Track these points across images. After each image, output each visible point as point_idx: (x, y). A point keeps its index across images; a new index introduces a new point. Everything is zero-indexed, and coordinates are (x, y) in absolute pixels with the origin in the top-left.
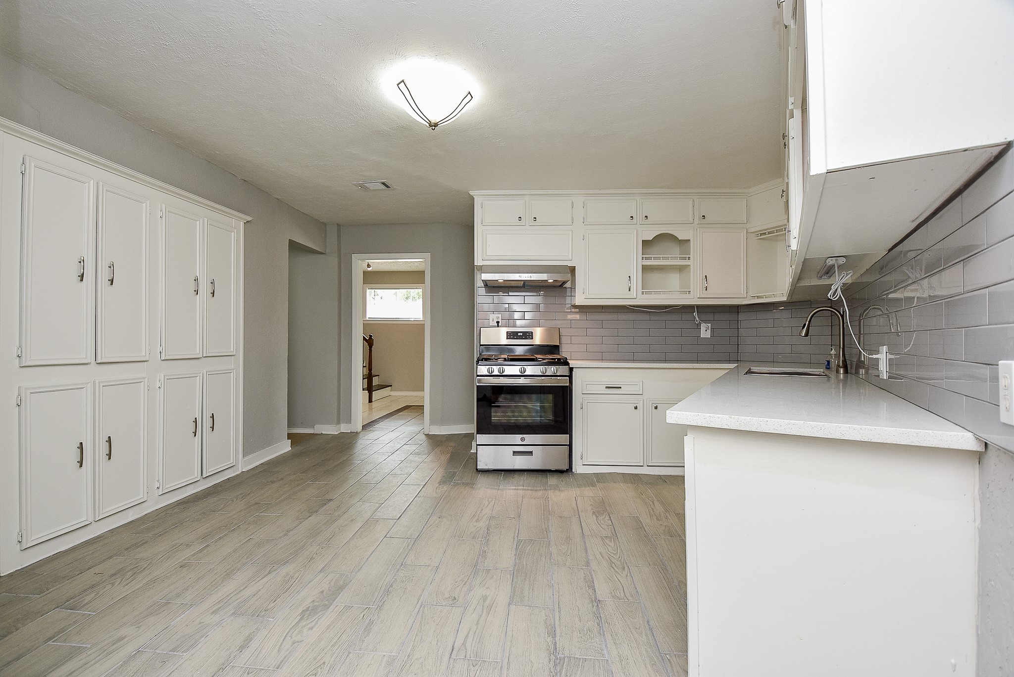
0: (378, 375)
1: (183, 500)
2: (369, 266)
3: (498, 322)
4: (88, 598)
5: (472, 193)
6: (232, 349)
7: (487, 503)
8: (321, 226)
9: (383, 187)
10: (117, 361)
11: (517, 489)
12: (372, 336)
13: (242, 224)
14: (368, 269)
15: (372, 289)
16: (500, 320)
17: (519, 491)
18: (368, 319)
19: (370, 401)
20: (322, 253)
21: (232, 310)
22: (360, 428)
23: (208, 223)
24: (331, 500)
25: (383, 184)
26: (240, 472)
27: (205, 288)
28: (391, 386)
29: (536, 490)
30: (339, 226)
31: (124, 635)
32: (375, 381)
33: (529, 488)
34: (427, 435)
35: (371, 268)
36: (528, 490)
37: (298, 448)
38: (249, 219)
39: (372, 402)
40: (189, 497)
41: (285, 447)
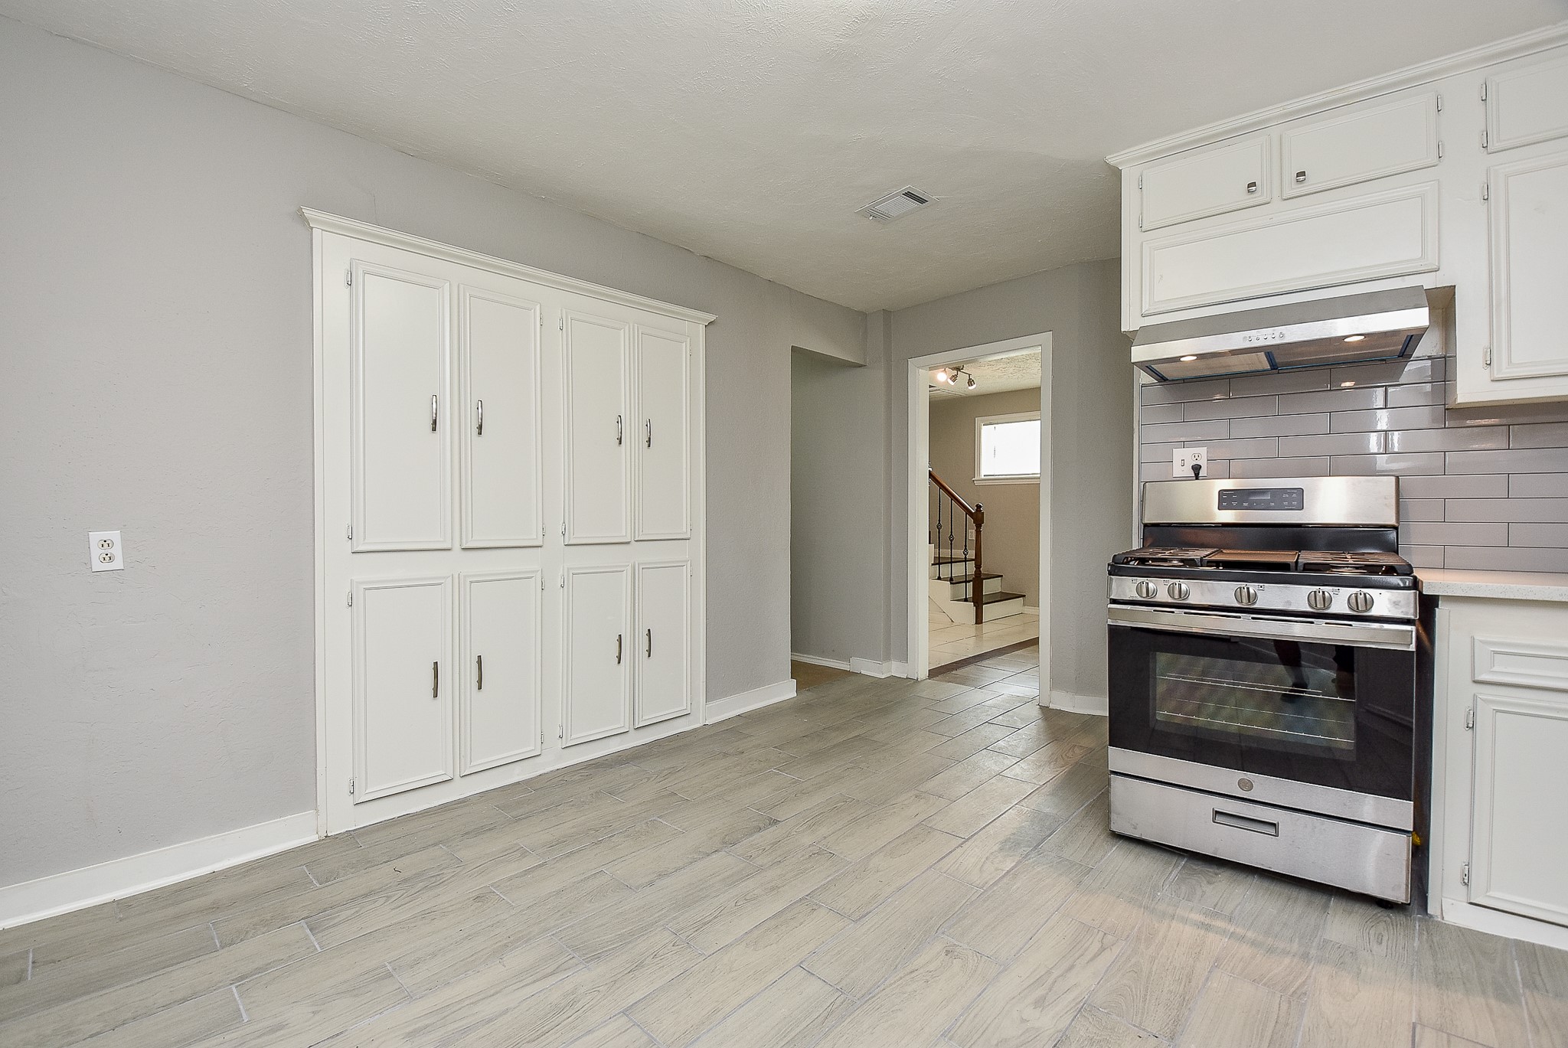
0: (1002, 576)
1: (597, 761)
2: (971, 382)
3: (1197, 469)
4: (344, 915)
5: (1112, 160)
6: (683, 531)
7: (1096, 947)
8: (859, 320)
9: (913, 204)
10: (482, 546)
11: (1208, 928)
12: (981, 506)
13: (701, 329)
14: (970, 388)
15: (991, 424)
16: (1203, 462)
17: (1211, 935)
18: (983, 477)
19: (979, 620)
20: (861, 366)
21: (684, 466)
22: (922, 673)
23: (640, 331)
24: (776, 822)
25: (908, 194)
26: (702, 725)
27: (634, 434)
28: (1024, 596)
29: (1271, 950)
30: (887, 313)
31: (286, 1023)
32: (990, 587)
33: (1250, 934)
34: (1045, 710)
35: (974, 386)
36: (1242, 938)
37: (809, 696)
38: (712, 318)
39: (982, 623)
40: (606, 758)
41: (787, 690)
